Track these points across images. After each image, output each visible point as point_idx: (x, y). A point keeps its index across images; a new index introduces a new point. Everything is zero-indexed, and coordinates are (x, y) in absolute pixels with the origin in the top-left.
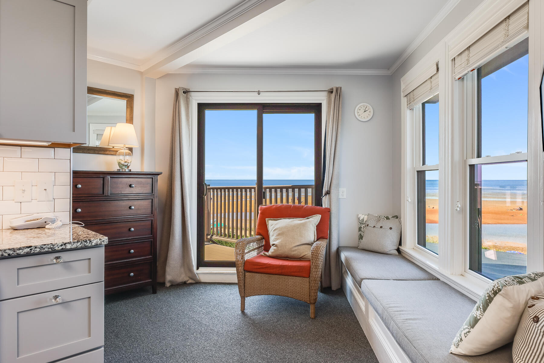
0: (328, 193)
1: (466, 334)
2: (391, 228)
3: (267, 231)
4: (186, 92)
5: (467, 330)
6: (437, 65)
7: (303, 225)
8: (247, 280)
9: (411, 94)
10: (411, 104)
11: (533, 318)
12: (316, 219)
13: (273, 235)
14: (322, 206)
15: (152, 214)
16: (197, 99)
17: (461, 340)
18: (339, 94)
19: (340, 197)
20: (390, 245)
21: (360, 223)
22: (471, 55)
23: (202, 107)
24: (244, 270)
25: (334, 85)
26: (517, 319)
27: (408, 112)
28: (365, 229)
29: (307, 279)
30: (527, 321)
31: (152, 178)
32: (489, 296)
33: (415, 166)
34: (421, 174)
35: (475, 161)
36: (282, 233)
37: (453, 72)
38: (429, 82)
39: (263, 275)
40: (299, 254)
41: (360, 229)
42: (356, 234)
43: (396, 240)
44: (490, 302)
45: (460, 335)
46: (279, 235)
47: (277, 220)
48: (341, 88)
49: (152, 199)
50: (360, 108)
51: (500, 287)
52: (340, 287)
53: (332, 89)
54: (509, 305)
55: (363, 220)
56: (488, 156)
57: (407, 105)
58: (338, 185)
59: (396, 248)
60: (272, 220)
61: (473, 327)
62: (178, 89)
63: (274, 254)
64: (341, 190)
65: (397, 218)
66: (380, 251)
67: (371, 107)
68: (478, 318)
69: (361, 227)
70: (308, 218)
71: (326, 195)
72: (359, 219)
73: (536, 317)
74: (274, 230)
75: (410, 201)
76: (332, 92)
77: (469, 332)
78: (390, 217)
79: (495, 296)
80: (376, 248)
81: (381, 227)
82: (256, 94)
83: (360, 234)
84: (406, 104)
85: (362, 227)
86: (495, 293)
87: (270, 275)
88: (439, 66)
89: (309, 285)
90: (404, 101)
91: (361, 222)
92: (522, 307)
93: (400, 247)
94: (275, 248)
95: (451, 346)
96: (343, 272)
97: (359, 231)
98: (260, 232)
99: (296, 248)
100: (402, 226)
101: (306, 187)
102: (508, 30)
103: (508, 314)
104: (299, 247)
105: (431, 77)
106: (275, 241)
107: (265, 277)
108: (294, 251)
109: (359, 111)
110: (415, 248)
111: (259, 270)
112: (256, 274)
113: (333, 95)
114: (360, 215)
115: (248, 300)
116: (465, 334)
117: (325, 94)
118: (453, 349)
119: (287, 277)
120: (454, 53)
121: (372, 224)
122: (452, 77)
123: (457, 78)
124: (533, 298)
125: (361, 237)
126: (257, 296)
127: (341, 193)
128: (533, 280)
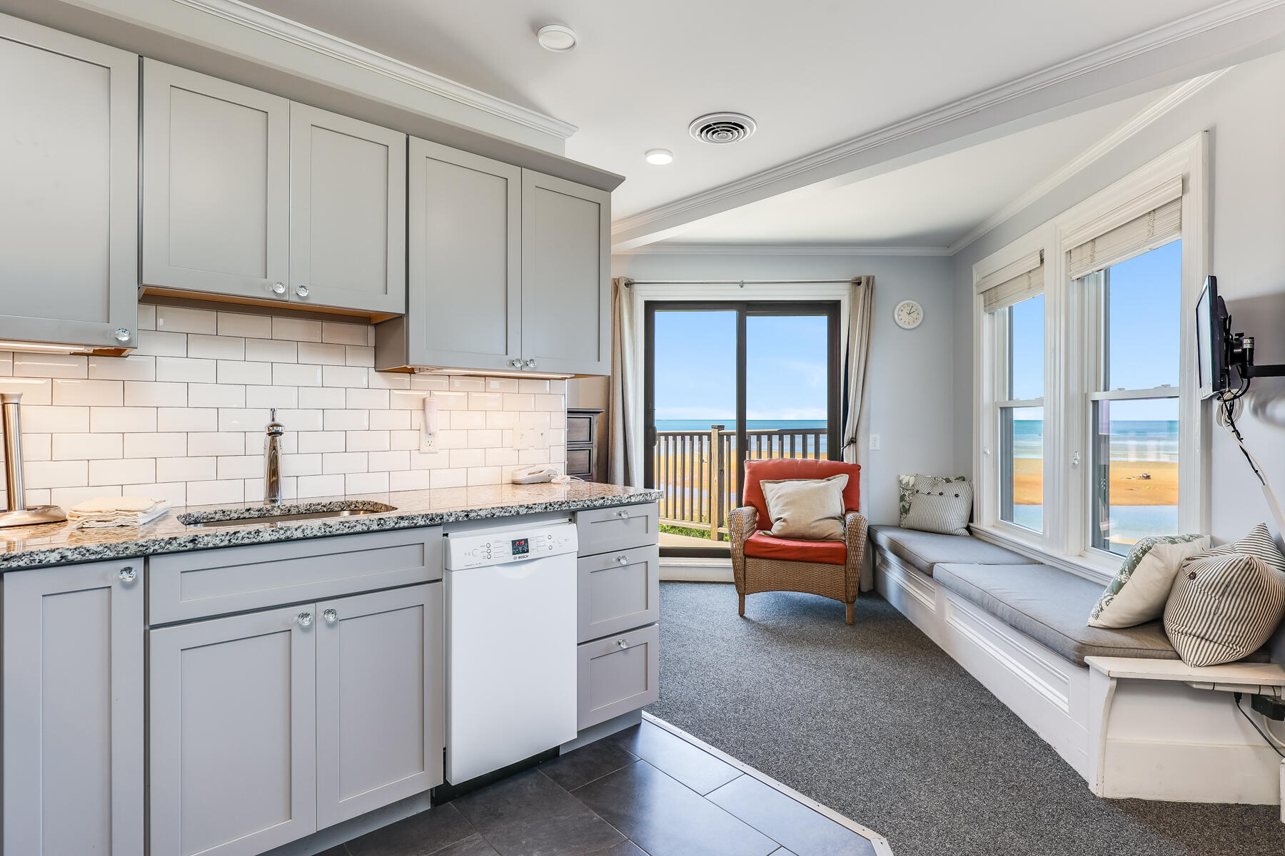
0: (853, 441)
1: (1108, 603)
2: (957, 496)
3: (763, 500)
4: (629, 284)
5: (1110, 597)
6: (1041, 255)
7: (824, 489)
8: (749, 570)
9: (993, 290)
10: (991, 306)
11: (1190, 575)
12: (842, 481)
13: (776, 505)
14: (843, 461)
15: (590, 472)
16: (644, 294)
17: (1102, 609)
18: (870, 287)
19: (871, 448)
20: (956, 521)
21: (903, 489)
22: (1096, 249)
23: (651, 307)
24: (744, 555)
25: (864, 272)
26: (1169, 582)
27: (986, 318)
28: (911, 498)
29: (842, 568)
30: (1183, 580)
31: (590, 418)
32: (1137, 556)
33: (996, 400)
34: (1006, 411)
35: (1098, 396)
36: (790, 502)
37: (1068, 269)
38: (1026, 277)
39: (773, 561)
40: (821, 532)
41: (902, 498)
42: (895, 505)
43: (964, 513)
44: (1138, 563)
45: (1100, 604)
46: (787, 504)
47: (777, 483)
48: (874, 277)
49: (590, 450)
50: (902, 308)
51: (1151, 545)
52: (872, 587)
53: (860, 278)
54: (1159, 564)
55: (908, 483)
56: (1120, 389)
57: (985, 306)
58: (868, 430)
59: (965, 526)
60: (769, 483)
61: (1116, 593)
62: (618, 280)
63: (781, 533)
64: (872, 436)
65: (964, 480)
66: (939, 530)
67: (920, 307)
68: (1123, 582)
69: (904, 495)
70: (829, 480)
71: (849, 444)
72: (901, 482)
73: (1192, 573)
74: (777, 498)
75: (989, 452)
76: (859, 284)
77: (1111, 599)
78: (952, 479)
79: (1144, 555)
80: (934, 527)
81: (941, 494)
82: (738, 286)
83: (903, 506)
84: (982, 304)
85: (907, 494)
86: (1144, 552)
87: (784, 562)
88: (1045, 257)
89: (846, 576)
90: (979, 301)
91: (903, 487)
92: (1174, 569)
93: (971, 524)
94: (783, 523)
95: (1089, 618)
96: (877, 564)
97: (901, 501)
98: (752, 501)
99: (817, 523)
100: (975, 494)
101: (817, 433)
102: (1153, 227)
103: (1158, 576)
104: (821, 522)
105: (1030, 272)
106: (781, 514)
107: (776, 565)
108: (813, 528)
109: (900, 312)
110: (996, 525)
111: (766, 555)
112: (762, 561)
113: (862, 288)
114: (902, 477)
115: (750, 599)
116: (1106, 602)
117: (847, 286)
118: (1092, 621)
119: (810, 564)
120: (1071, 243)
121: (924, 488)
122: (1067, 276)
123: (1075, 277)
124: (1188, 559)
125: (905, 511)
126: (761, 593)
127: (871, 442)
128: (1188, 541)
